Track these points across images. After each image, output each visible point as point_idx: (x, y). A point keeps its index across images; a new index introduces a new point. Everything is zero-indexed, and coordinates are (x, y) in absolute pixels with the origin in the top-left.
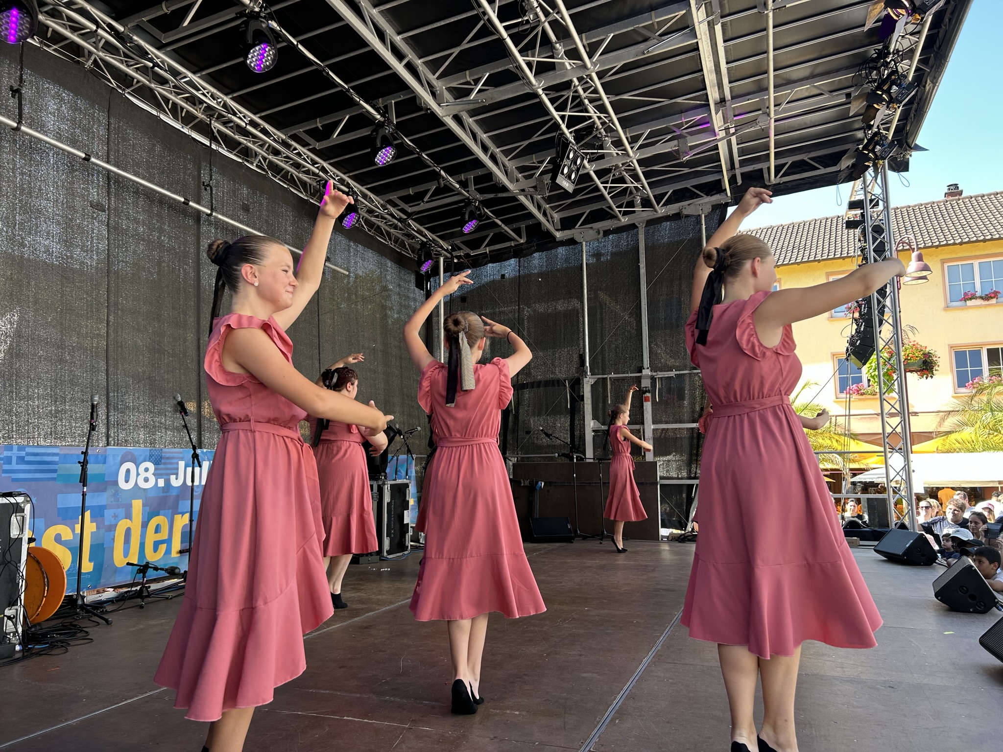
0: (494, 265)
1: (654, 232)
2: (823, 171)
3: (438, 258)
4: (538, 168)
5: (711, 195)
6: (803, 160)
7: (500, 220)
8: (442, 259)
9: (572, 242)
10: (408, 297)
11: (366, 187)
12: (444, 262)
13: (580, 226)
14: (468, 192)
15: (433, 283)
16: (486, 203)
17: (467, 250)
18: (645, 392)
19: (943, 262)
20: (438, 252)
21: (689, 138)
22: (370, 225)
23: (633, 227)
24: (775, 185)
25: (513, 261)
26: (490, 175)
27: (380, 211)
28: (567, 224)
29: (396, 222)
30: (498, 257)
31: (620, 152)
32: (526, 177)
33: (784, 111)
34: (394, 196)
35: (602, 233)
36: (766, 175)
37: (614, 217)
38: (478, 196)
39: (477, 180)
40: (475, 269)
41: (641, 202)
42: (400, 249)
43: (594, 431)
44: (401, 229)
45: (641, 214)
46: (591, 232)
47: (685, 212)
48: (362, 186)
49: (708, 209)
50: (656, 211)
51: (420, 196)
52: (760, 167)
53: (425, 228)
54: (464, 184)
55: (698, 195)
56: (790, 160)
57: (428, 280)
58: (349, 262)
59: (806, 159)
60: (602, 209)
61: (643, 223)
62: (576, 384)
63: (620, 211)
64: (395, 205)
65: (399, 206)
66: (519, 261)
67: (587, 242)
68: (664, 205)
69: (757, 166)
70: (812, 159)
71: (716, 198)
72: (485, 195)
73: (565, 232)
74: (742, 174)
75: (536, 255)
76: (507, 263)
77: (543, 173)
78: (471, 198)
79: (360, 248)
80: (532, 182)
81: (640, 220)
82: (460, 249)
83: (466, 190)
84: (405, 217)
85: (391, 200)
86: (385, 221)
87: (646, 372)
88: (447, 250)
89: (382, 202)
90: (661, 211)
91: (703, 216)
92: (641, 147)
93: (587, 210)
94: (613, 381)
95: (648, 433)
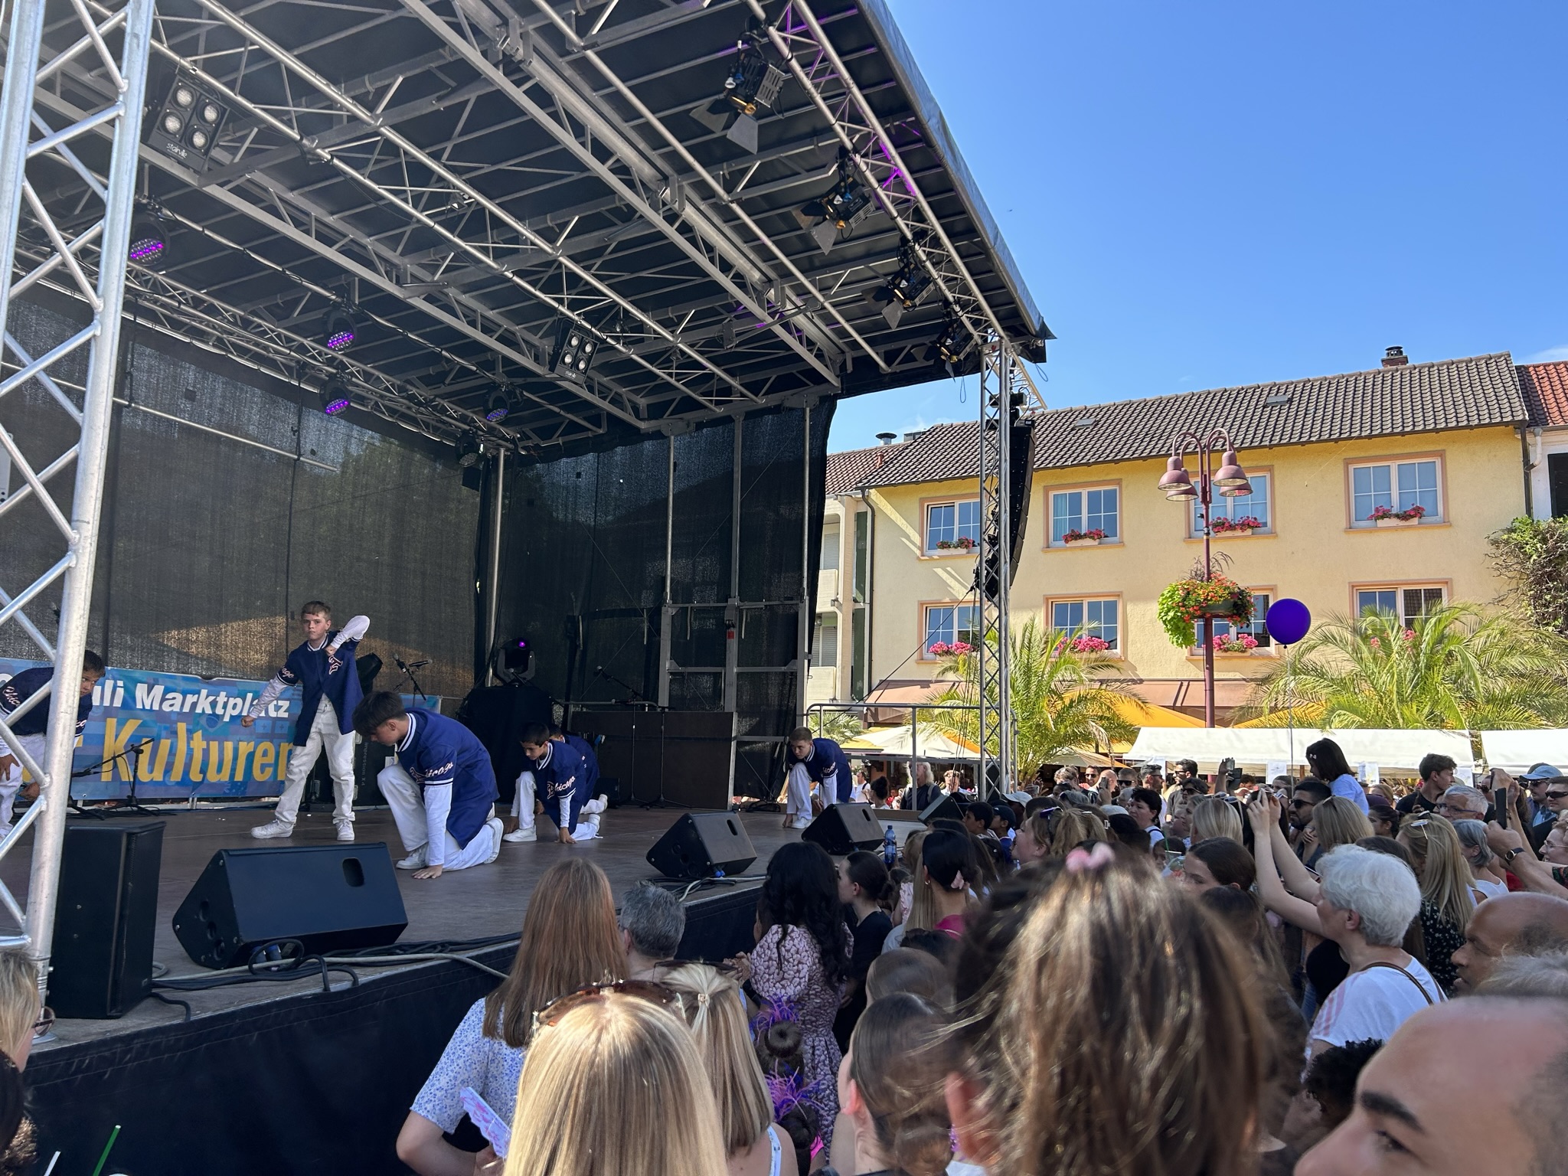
0: (569, 460)
1: (752, 428)
3: (496, 449)
7: (557, 407)
8: (501, 451)
9: (658, 435)
10: (447, 498)
11: (373, 364)
12: (505, 454)
13: (671, 415)
14: (492, 375)
16: (526, 389)
17: (536, 440)
18: (729, 627)
19: (1347, 462)
23: (727, 420)
25: (591, 456)
27: (396, 395)
30: (574, 450)
34: (413, 376)
35: (694, 426)
38: (505, 380)
40: (546, 466)
43: (671, 674)
45: (738, 405)
46: (680, 423)
47: (787, 404)
49: (815, 401)
50: (755, 401)
51: (440, 378)
55: (805, 383)
56: (906, 344)
59: (927, 343)
61: (741, 416)
62: (655, 615)
63: (709, 401)
66: (598, 457)
67: (676, 436)
68: (766, 393)
71: (823, 388)
72: (514, 380)
73: (650, 422)
74: (854, 359)
75: (619, 449)
76: (583, 459)
81: (739, 411)
82: (528, 438)
83: (491, 372)
85: (409, 380)
87: (735, 601)
88: (507, 440)
89: (399, 383)
90: (762, 401)
91: (808, 410)
93: (675, 396)
94: (696, 611)
95: (731, 678)
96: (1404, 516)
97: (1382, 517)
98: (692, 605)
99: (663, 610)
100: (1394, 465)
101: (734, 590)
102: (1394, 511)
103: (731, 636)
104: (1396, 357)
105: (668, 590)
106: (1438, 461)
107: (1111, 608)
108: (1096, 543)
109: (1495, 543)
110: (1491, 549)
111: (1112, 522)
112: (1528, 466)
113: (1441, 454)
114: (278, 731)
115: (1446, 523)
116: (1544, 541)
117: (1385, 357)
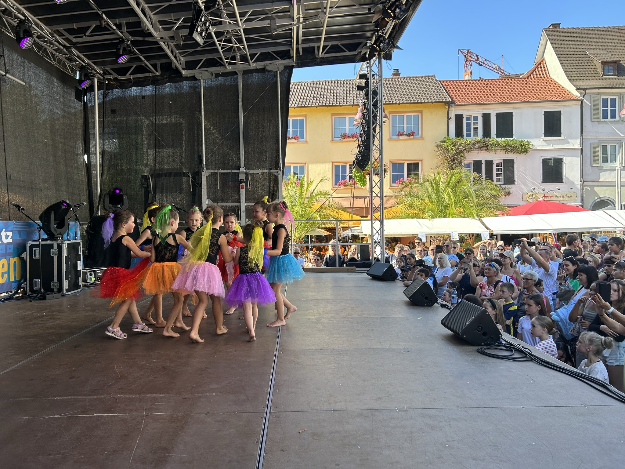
0: (137, 88)
1: (248, 79)
2: (348, 53)
3: (93, 79)
4: (176, 23)
5: (284, 59)
6: (338, 45)
7: (144, 57)
8: (96, 80)
9: (193, 78)
10: (70, 106)
11: (37, 17)
12: (98, 82)
13: (199, 68)
14: (122, 32)
15: (88, 97)
16: (134, 43)
17: (116, 76)
18: (241, 183)
19: (390, 113)
20: (94, 74)
21: (277, 20)
22: (40, 47)
23: (235, 73)
24: (321, 58)
25: (151, 87)
26: (139, 23)
27: (49, 37)
28: (190, 65)
29: (62, 48)
30: (140, 83)
31: (231, 22)
32: (165, 29)
33: (334, 13)
35: (214, 75)
36: (316, 51)
37: (222, 65)
38: (130, 37)
39: (129, 25)
40: (121, 90)
41: (240, 57)
42: (63, 69)
44: (65, 54)
45: (240, 66)
46: (206, 73)
47: (268, 68)
48: (34, 16)
49: (282, 68)
50: (249, 65)
51: (82, 31)
52: (313, 46)
53: (84, 55)
54: (119, 27)
55: (276, 58)
56: (330, 44)
57: (85, 94)
58: (24, 75)
59: (339, 44)
60: (214, 58)
61: (241, 72)
62: (197, 176)
63: (227, 62)
64: (61, 35)
65: (64, 36)
66: (156, 88)
67: (203, 80)
68: (255, 61)
69: (312, 45)
70: (342, 45)
71: (286, 62)
72: (135, 38)
73: (189, 71)
74: (303, 48)
75: (168, 85)
76: (146, 88)
77: (179, 28)
78: (124, 38)
79: (32, 65)
80: (170, 33)
81: (239, 69)
82: (110, 74)
83: (121, 31)
84: (69, 45)
85: (57, 30)
86: (52, 46)
87: (242, 170)
88: (100, 74)
89: (50, 31)
90: (253, 65)
91: (279, 72)
92: (246, 21)
93: (204, 58)
94: (221, 174)
95: (243, 208)
96: (409, 135)
97: (402, 135)
98: (219, 171)
99: (203, 173)
100: (405, 115)
101: (242, 164)
102: (405, 133)
103: (242, 187)
104: (396, 73)
105: (204, 163)
106: (420, 114)
107: (302, 168)
108: (296, 141)
109: (437, 146)
110: (436, 149)
111: (302, 132)
112: (449, 118)
113: (421, 112)
114: (8, 251)
115: (422, 138)
116: (454, 146)
117: (393, 73)
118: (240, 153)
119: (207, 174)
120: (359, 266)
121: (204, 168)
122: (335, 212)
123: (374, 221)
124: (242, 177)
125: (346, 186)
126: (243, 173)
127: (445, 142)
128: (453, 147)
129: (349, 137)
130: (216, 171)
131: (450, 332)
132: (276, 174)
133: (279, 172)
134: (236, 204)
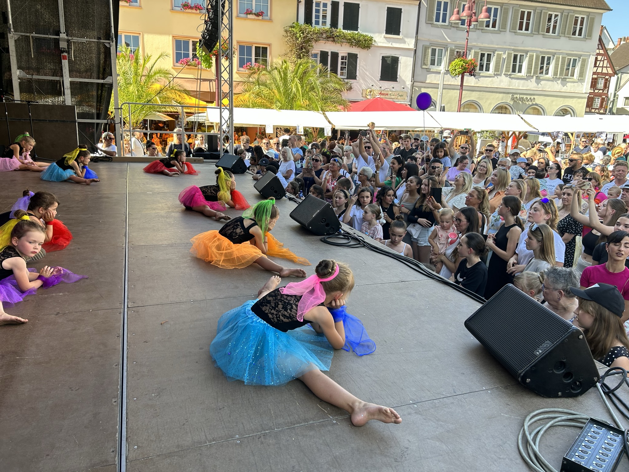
18: (62, 52)
43: (19, 78)
87: (63, 36)
94: (36, 39)
95: (67, 84)
96: (258, 15)
97: (250, 14)
98: (32, 35)
99: (10, 36)
101: (63, 29)
102: (254, 12)
103: (65, 58)
105: (11, 22)
107: (136, 39)
109: (286, 31)
110: (284, 34)
112: (299, 2)
115: (271, 20)
116: (303, 33)
118: (58, 14)
119: (16, 37)
120: (206, 157)
121: (10, 29)
122: (178, 96)
123: (223, 110)
124: (63, 45)
125: (189, 65)
126: (64, 40)
127: (294, 27)
128: (301, 34)
129: (191, 8)
130: (28, 34)
131: (297, 224)
132: (108, 45)
133: (111, 43)
134: (57, 78)
